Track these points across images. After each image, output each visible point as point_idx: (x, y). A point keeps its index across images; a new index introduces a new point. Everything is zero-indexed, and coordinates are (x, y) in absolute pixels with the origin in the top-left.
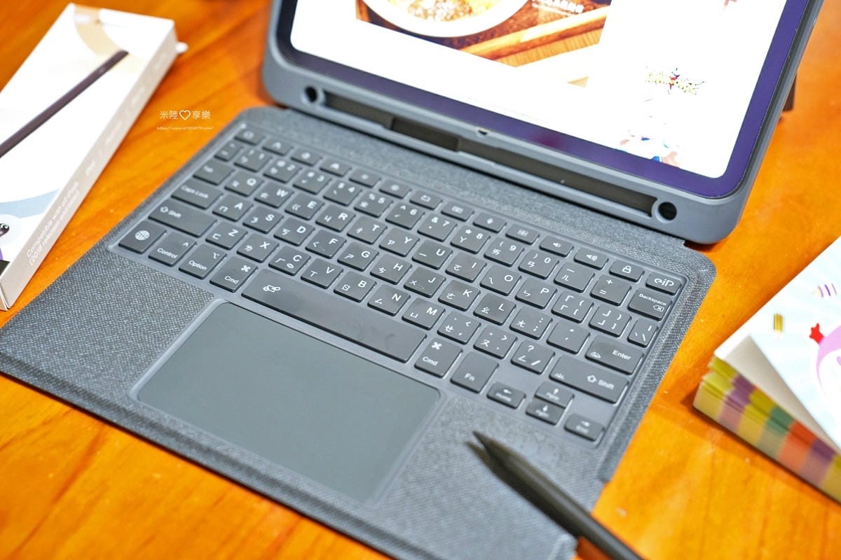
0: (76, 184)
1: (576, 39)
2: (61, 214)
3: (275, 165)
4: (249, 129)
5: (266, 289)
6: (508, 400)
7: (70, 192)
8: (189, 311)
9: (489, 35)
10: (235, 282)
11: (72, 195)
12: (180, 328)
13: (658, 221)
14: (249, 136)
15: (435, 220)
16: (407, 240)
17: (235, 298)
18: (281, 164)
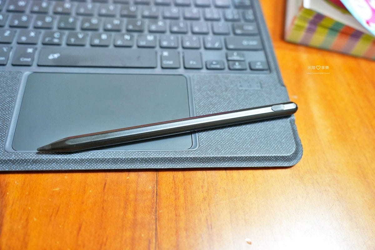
6: (218, 66)
8: (11, 86)
10: (29, 60)
12: (13, 98)
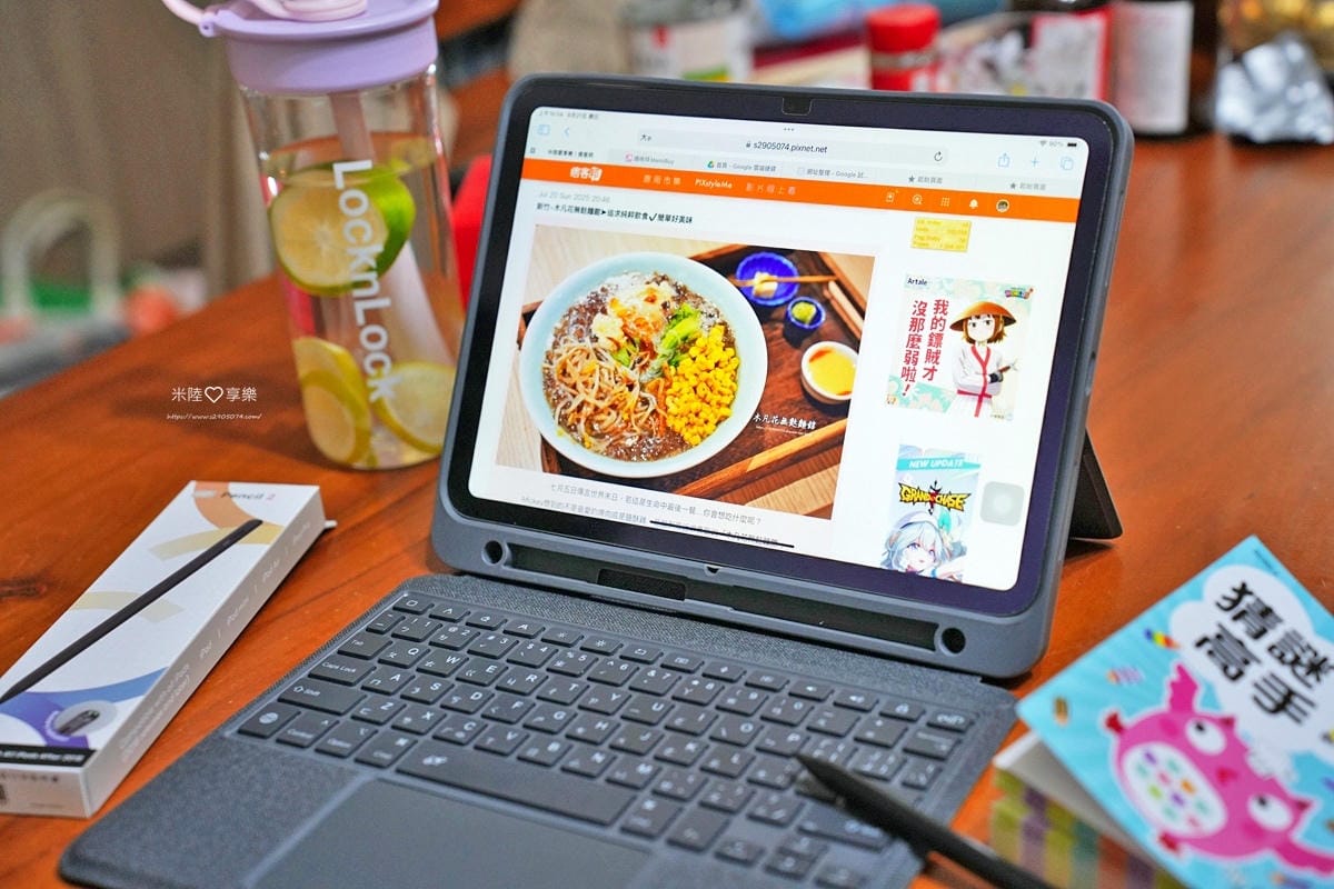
0: (187, 667)
1: (811, 462)
2: (164, 702)
3: (446, 632)
4: (413, 595)
5: (428, 761)
7: (179, 675)
9: (707, 469)
10: (388, 758)
11: (181, 680)
12: (312, 810)
13: (943, 654)
14: (413, 604)
15: (652, 673)
16: (614, 697)
17: (389, 774)
18: (453, 629)
